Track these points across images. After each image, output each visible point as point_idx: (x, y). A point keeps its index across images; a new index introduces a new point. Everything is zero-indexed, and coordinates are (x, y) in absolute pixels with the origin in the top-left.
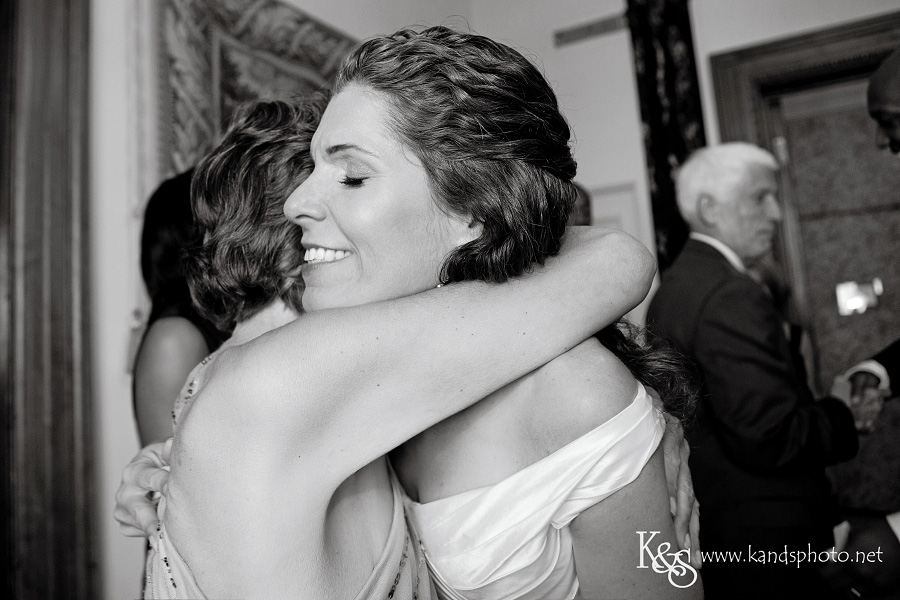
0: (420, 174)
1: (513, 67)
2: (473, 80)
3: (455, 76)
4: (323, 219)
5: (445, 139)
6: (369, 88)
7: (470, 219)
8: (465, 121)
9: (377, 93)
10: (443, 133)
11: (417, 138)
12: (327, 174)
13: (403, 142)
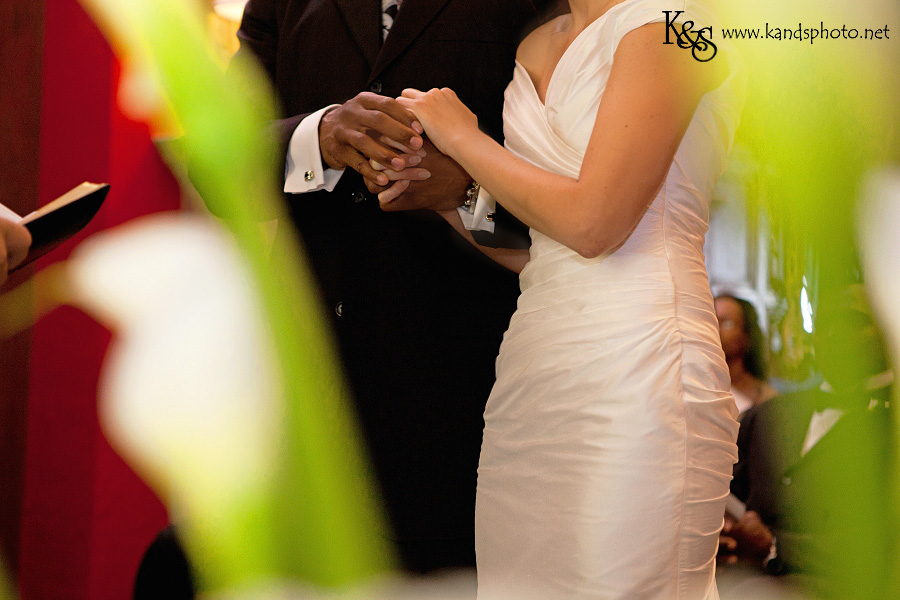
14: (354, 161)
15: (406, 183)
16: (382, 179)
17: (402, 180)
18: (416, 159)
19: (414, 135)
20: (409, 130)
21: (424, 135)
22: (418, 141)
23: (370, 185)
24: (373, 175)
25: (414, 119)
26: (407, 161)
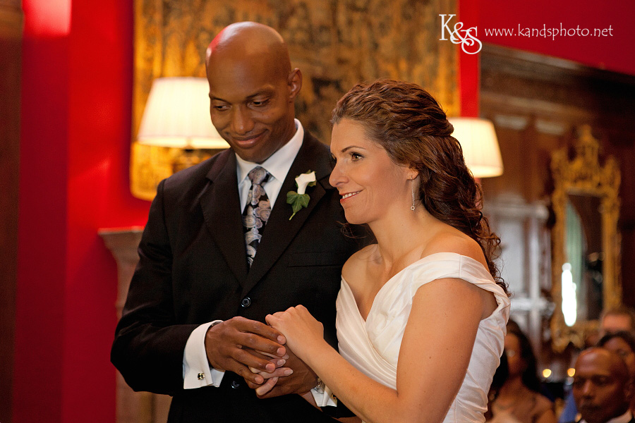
0: (384, 152)
1: (413, 96)
2: (397, 107)
3: (389, 108)
4: (348, 182)
5: (391, 135)
6: (352, 120)
7: (409, 165)
8: (398, 125)
9: (357, 122)
10: (390, 132)
11: (380, 137)
12: (343, 162)
13: (373, 140)
14: (236, 368)
15: (276, 379)
16: (259, 379)
17: (272, 378)
18: (282, 362)
19: (279, 347)
20: (275, 343)
21: (285, 345)
22: (282, 350)
23: (250, 384)
24: (252, 377)
25: (278, 334)
26: (276, 364)
